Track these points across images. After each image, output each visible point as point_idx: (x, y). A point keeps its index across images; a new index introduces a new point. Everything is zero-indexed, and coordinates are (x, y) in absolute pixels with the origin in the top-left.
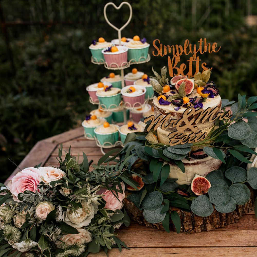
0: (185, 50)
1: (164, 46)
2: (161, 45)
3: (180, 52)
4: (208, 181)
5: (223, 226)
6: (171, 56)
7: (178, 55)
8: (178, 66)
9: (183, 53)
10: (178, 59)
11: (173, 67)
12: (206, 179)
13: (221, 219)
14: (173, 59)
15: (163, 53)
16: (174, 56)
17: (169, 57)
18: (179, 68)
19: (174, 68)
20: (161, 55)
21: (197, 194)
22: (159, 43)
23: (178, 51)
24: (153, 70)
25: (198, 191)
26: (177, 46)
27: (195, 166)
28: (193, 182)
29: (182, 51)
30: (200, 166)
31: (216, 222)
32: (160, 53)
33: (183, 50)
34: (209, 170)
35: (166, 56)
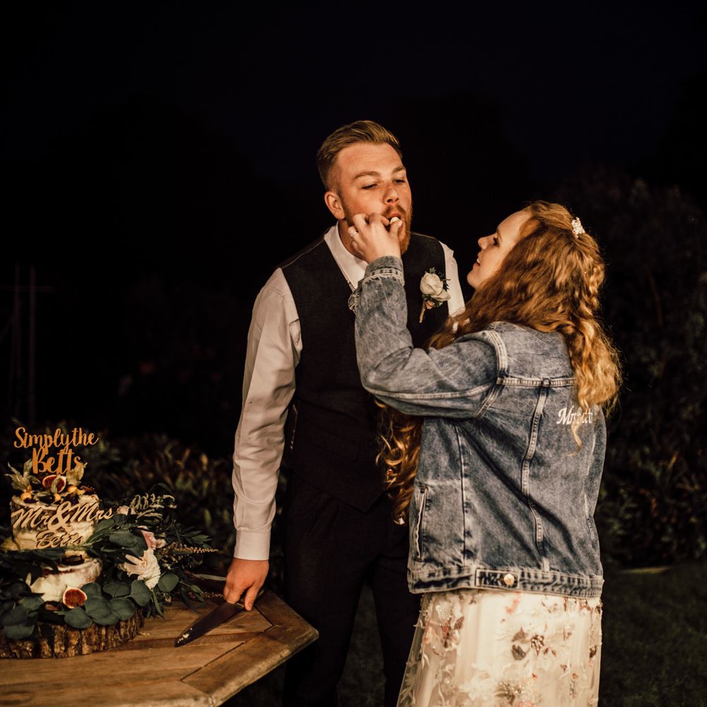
0: (55, 441)
1: (30, 436)
2: (26, 434)
3: (48, 443)
4: (84, 593)
5: (102, 649)
6: (37, 447)
7: (47, 447)
8: (45, 460)
9: (53, 444)
10: (45, 452)
11: (39, 460)
12: (81, 591)
13: (100, 638)
14: (39, 451)
15: (28, 443)
16: (42, 448)
17: (34, 449)
18: (46, 462)
19: (40, 462)
20: (25, 447)
21: (70, 607)
22: (24, 431)
23: (46, 442)
24: (9, 465)
25: (72, 604)
26: (45, 436)
27: (67, 575)
28: (64, 595)
29: (51, 442)
30: (72, 575)
31: (94, 640)
32: (24, 443)
33: (53, 440)
34: (84, 582)
35: (31, 449)
